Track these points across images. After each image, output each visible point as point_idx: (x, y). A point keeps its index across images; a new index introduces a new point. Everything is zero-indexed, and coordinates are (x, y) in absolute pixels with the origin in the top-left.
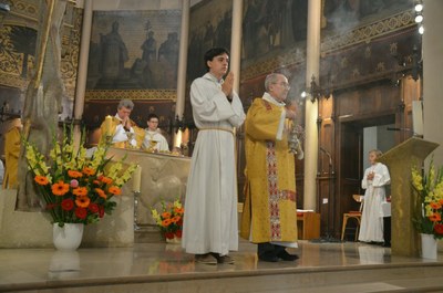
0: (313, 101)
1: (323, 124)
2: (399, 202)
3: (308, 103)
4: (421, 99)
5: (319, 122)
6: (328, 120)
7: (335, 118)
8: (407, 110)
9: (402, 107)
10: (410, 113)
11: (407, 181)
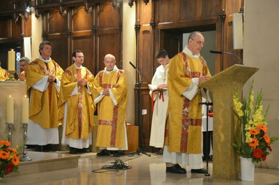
0: (131, 5)
1: (142, 30)
2: (221, 127)
3: (126, 6)
4: (242, 11)
5: (138, 28)
6: (146, 26)
7: (154, 25)
8: (227, 21)
9: (223, 17)
10: (231, 24)
11: (228, 107)
